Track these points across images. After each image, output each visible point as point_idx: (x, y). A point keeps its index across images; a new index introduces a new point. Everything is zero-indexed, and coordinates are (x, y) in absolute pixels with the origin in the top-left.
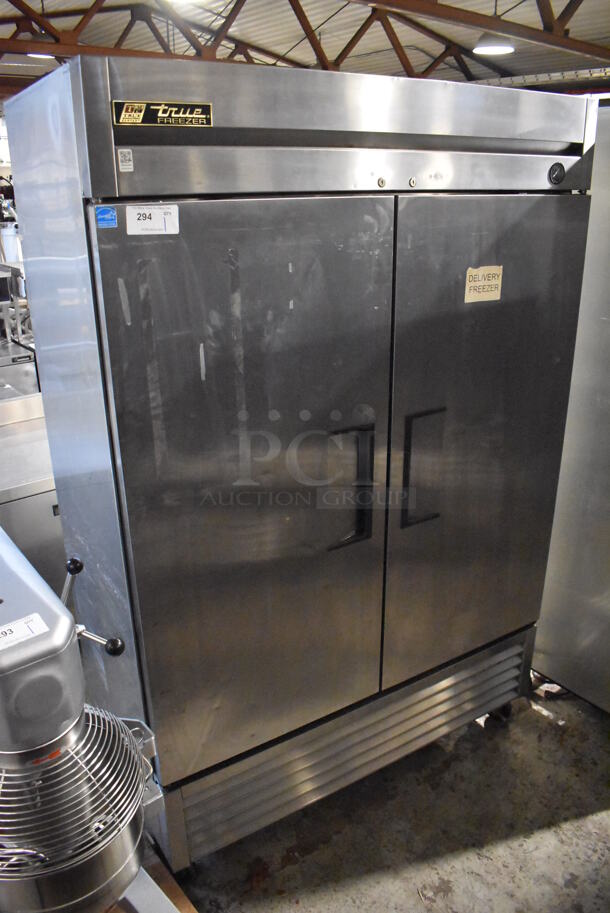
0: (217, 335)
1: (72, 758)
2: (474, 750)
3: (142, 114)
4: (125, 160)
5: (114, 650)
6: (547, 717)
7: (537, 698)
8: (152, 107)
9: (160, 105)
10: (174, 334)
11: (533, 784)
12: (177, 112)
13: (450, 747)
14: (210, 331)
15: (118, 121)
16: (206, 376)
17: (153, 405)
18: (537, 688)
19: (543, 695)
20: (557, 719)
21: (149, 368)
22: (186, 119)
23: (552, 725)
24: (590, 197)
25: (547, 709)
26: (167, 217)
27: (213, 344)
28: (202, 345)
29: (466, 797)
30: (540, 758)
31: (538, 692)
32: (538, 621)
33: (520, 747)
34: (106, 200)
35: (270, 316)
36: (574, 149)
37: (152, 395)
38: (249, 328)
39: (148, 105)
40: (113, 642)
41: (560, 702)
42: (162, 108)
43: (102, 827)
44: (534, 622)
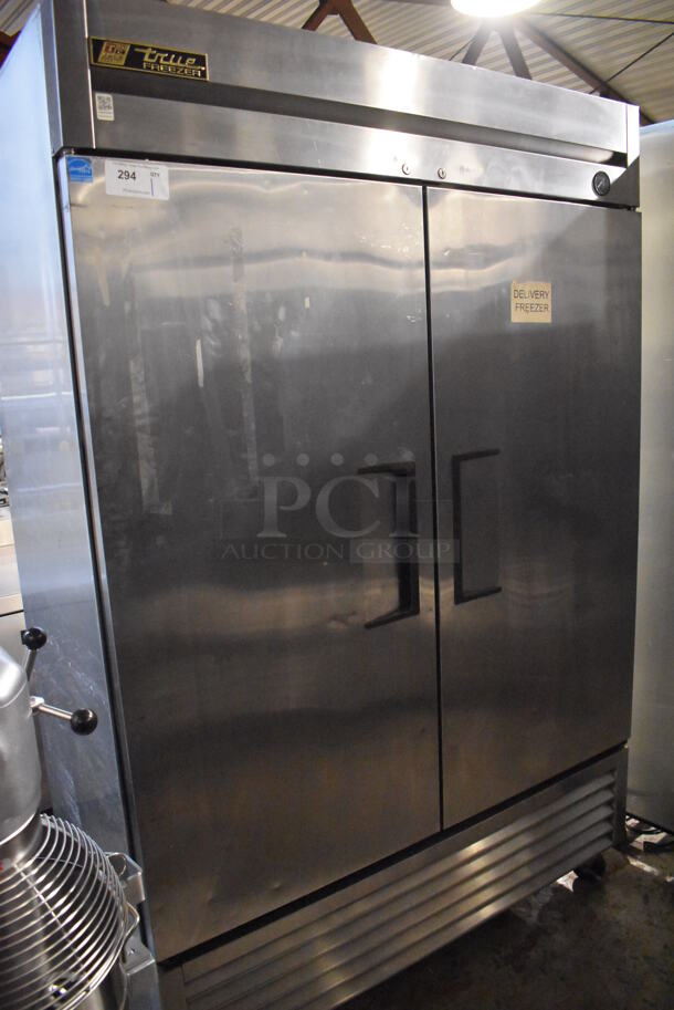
0: (216, 329)
1: (19, 876)
2: (565, 920)
3: (125, 56)
4: (103, 108)
5: (83, 725)
6: (650, 874)
7: (635, 853)
8: (137, 50)
9: (146, 48)
10: (165, 324)
11: (646, 958)
12: (166, 59)
13: (533, 917)
14: (208, 324)
15: (96, 60)
16: (205, 381)
17: (138, 412)
18: (633, 840)
19: (641, 847)
20: (665, 875)
21: (132, 364)
22: (177, 68)
23: (658, 882)
24: (640, 214)
25: (650, 864)
26: (155, 179)
27: (213, 343)
28: (199, 342)
29: (562, 979)
30: (651, 924)
31: (634, 844)
32: (629, 741)
33: (624, 912)
34: (80, 151)
35: (282, 314)
36: (618, 159)
37: (136, 399)
38: (257, 328)
39: (133, 47)
40: (82, 714)
41: (664, 855)
42: (148, 52)
43: (63, 991)
44: (625, 742)
